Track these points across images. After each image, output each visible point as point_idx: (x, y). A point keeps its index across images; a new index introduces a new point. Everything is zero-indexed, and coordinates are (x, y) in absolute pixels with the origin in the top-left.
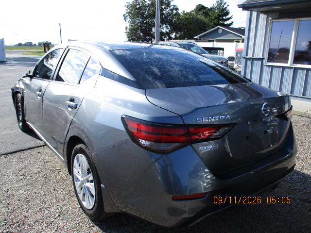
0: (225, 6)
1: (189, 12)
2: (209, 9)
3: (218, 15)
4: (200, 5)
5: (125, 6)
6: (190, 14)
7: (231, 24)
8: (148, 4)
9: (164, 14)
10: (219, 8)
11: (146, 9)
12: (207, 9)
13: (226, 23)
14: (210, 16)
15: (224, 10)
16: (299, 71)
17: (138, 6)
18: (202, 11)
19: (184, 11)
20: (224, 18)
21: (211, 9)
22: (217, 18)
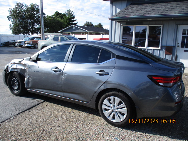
0: (72, 13)
1: (51, 16)
2: (63, 15)
3: (69, 18)
4: (57, 12)
5: (9, 11)
6: (52, 17)
7: (76, 24)
8: (25, 10)
9: (36, 17)
10: (69, 14)
11: (24, 13)
12: (62, 15)
13: (74, 23)
14: (64, 19)
15: (72, 15)
17: (18, 11)
18: (59, 16)
19: (48, 15)
20: (72, 20)
21: (64, 15)
22: (68, 20)
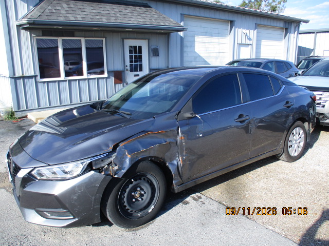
16: (72, 82)
